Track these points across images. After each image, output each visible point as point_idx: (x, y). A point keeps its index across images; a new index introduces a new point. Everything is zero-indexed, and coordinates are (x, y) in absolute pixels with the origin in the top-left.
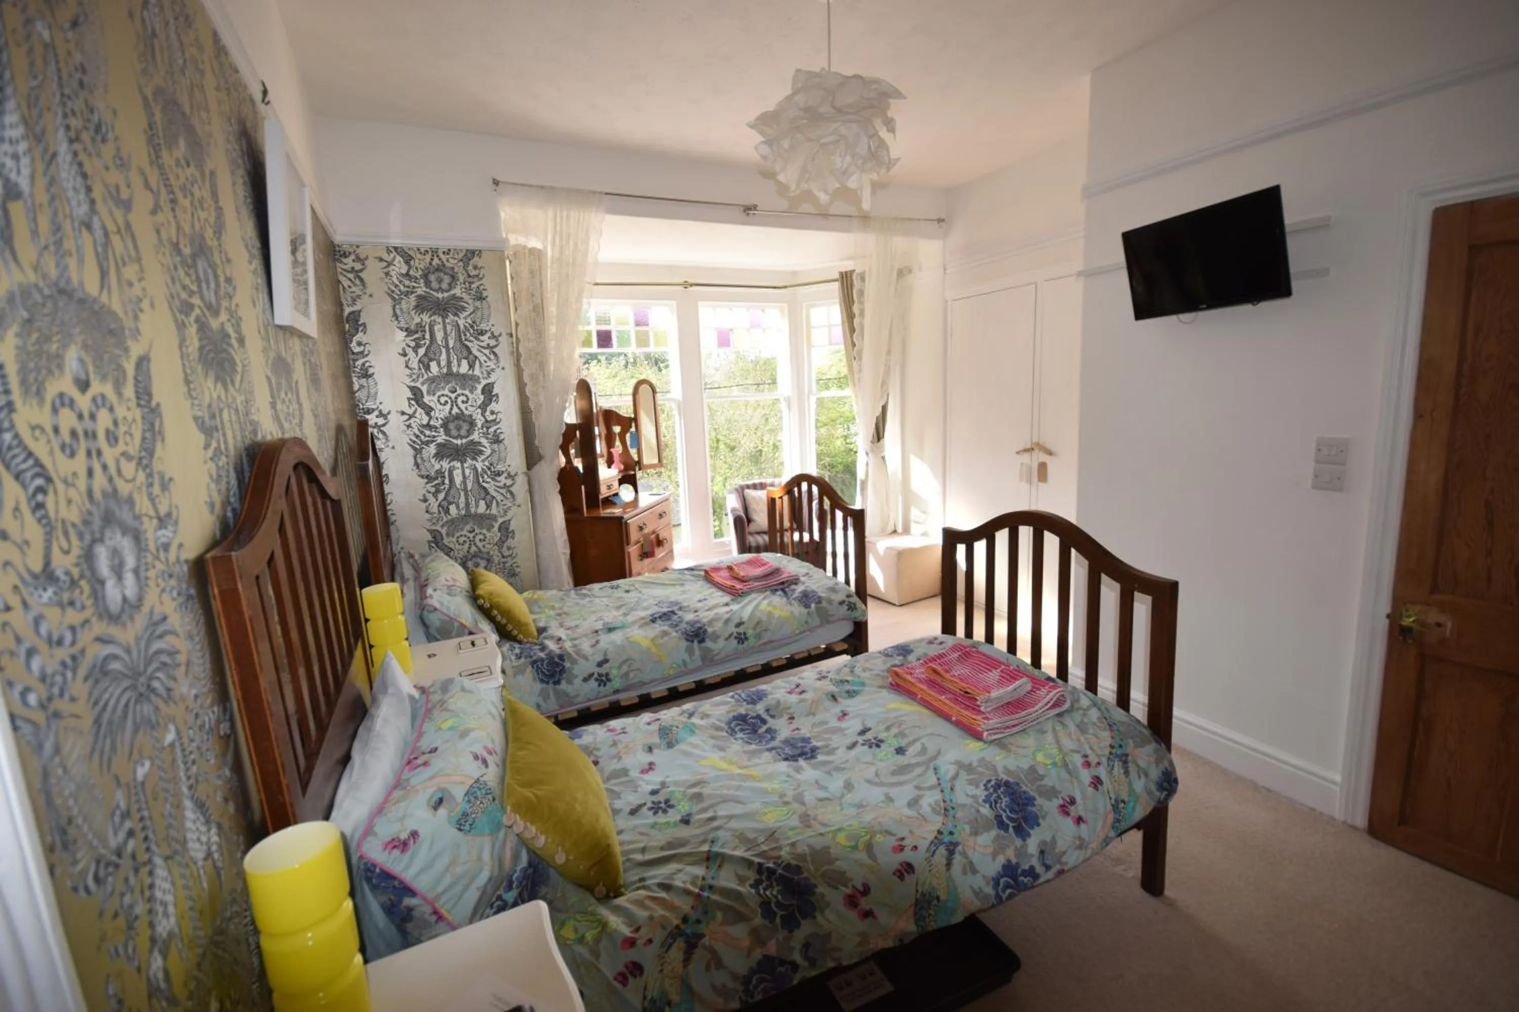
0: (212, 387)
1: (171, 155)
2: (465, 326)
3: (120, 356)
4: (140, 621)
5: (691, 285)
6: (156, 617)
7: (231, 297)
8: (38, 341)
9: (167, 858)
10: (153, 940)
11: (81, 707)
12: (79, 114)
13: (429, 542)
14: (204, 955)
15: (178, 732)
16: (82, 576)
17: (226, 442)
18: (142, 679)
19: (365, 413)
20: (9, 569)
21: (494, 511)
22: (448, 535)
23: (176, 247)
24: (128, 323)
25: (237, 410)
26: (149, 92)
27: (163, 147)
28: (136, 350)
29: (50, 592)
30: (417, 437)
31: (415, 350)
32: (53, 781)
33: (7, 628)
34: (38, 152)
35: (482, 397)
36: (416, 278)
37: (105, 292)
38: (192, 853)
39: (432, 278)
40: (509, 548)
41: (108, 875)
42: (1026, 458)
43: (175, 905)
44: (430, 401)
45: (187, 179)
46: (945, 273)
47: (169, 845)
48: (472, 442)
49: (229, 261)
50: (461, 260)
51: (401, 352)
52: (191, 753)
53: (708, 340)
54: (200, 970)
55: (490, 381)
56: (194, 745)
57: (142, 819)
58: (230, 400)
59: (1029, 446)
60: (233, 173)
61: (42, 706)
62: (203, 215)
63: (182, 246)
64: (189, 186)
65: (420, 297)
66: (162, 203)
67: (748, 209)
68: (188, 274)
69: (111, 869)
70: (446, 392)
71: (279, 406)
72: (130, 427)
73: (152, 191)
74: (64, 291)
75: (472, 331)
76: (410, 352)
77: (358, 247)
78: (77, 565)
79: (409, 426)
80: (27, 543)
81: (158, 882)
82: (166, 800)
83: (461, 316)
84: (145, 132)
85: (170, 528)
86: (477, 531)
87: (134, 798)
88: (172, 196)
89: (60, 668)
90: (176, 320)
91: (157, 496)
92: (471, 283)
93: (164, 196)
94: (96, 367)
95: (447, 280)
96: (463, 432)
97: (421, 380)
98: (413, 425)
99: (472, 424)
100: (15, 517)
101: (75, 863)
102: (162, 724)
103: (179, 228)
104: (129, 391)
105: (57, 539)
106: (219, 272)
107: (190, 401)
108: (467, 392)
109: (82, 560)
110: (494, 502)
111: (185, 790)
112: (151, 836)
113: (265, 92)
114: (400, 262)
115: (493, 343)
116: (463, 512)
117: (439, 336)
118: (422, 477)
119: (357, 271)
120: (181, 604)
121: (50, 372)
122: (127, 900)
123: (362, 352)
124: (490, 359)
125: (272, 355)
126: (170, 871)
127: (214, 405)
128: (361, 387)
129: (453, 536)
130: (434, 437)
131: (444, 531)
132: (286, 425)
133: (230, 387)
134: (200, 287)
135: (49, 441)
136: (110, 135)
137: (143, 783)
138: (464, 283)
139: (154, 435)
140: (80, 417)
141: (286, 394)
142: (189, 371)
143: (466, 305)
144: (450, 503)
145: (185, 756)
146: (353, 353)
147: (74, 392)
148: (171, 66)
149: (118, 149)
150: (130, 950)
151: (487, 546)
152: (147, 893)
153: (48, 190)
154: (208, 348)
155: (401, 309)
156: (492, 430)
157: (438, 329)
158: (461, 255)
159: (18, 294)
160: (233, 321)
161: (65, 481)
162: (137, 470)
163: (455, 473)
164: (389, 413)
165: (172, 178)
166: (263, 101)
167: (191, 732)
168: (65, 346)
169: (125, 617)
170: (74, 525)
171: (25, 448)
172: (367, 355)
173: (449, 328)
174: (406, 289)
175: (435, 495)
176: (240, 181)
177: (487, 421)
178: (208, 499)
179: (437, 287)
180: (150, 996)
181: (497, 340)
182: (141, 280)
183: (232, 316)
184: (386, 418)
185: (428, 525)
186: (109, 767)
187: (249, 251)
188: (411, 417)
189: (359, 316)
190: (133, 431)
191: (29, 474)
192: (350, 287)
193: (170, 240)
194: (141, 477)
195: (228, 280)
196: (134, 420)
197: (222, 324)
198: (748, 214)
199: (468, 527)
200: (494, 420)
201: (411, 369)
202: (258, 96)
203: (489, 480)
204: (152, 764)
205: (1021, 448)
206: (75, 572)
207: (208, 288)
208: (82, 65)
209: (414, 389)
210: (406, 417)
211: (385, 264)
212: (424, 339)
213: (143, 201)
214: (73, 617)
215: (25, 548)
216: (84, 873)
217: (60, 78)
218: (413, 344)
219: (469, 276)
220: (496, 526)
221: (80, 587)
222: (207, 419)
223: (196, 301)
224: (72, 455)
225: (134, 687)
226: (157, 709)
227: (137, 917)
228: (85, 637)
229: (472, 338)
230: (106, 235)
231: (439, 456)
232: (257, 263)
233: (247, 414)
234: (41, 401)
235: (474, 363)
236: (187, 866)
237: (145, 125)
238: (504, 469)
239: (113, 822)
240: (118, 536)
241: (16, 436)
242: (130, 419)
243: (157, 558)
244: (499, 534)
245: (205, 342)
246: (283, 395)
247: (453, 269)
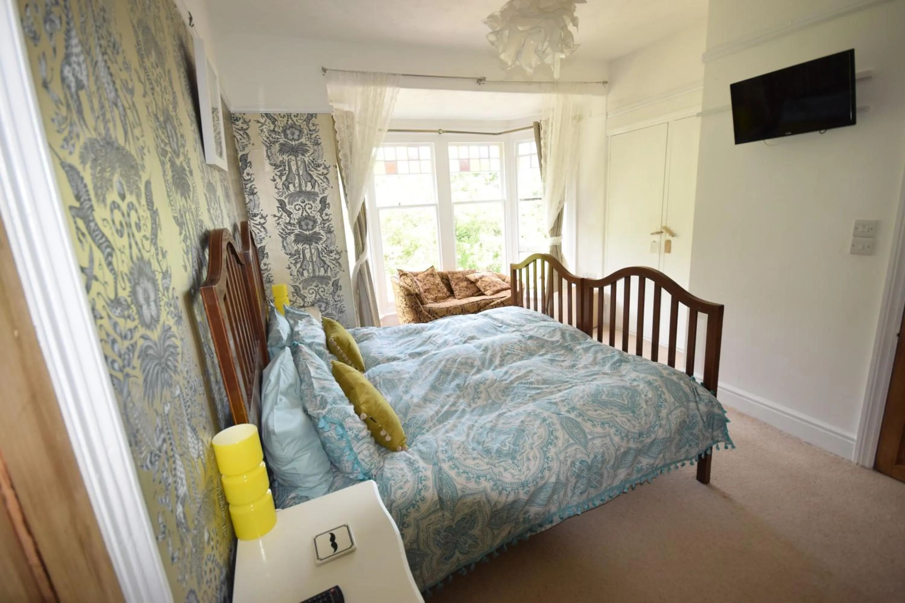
0: (180, 200)
1: (149, 60)
2: (309, 162)
3: (137, 181)
4: (159, 327)
5: (444, 132)
6: (166, 328)
7: (184, 147)
8: (100, 172)
9: (181, 455)
10: (177, 497)
11: (137, 372)
12: (105, 37)
13: (293, 293)
14: (200, 507)
15: (181, 390)
16: (132, 303)
17: (189, 232)
18: (163, 360)
19: (253, 216)
20: (100, 296)
21: (329, 274)
22: (303, 288)
23: (156, 116)
24: (139, 161)
25: (192, 213)
26: (135, 22)
27: (145, 55)
28: (145, 177)
29: (118, 311)
30: (283, 230)
31: (280, 177)
32: (129, 410)
33: (102, 328)
34: (89, 61)
35: (320, 205)
36: (279, 133)
37: (127, 143)
38: (192, 454)
39: (288, 132)
40: (338, 296)
41: (156, 461)
42: (657, 238)
43: (186, 480)
44: (290, 208)
45: (157, 75)
46: (607, 118)
47: (181, 449)
48: (315, 233)
49: (181, 124)
50: (305, 120)
51: (272, 178)
52: (187, 401)
53: (454, 167)
54: (199, 515)
55: (324, 195)
56: (189, 397)
57: (168, 433)
58: (189, 207)
59: (660, 230)
60: (179, 70)
61: (121, 370)
62: (167, 97)
63: (159, 116)
64: (159, 79)
65: (281, 144)
66: (147, 90)
67: (480, 80)
68: (163, 133)
69: (157, 458)
70: (299, 202)
71: (212, 211)
72: (145, 221)
73: (142, 83)
74: (109, 143)
75: (313, 165)
76: (277, 178)
77: (244, 114)
78: (129, 296)
79: (278, 224)
80: (106, 283)
81: (178, 467)
82: (178, 425)
83: (306, 156)
84: (135, 46)
85: (168, 279)
86: (320, 286)
87: (164, 422)
88: (151, 86)
89: (127, 351)
90: (160, 160)
91: (161, 261)
92: (311, 135)
93: (148, 86)
94: (127, 186)
95: (297, 133)
96: (310, 227)
97: (284, 195)
98: (281, 223)
99: (315, 222)
100: (100, 269)
101: (141, 453)
102: (174, 385)
103: (156, 105)
104: (143, 201)
105: (120, 282)
106: (177, 132)
107: (171, 207)
108: (311, 202)
109: (131, 294)
110: (329, 269)
111: (186, 421)
112: (173, 443)
113: (191, 19)
114: (269, 123)
115: (325, 171)
116: (311, 275)
117: (294, 168)
118: (287, 254)
119: (244, 130)
120: (176, 321)
121: (107, 189)
122: (165, 474)
123: (250, 179)
124: (324, 182)
125: (206, 181)
126: (182, 462)
127: (182, 210)
128: (251, 200)
129: (306, 289)
130: (293, 230)
131: (301, 286)
132: (216, 223)
133: (188, 200)
134: (169, 140)
135: (111, 228)
136: (120, 50)
137: (168, 415)
138: (307, 135)
139: (156, 225)
140: (123, 215)
141: (214, 204)
142: (169, 190)
143: (309, 148)
144: (304, 270)
145: (185, 403)
146: (245, 180)
147: (118, 200)
148: (144, 5)
149: (124, 58)
150: (168, 501)
151: (326, 295)
152: (173, 473)
153: (96, 84)
154: (176, 176)
155: (271, 152)
156: (326, 225)
157: (293, 163)
158: (305, 117)
159: (89, 144)
160: (186, 160)
161: (120, 250)
162: (151, 245)
163: (306, 251)
164: (267, 216)
165: (150, 74)
166: (190, 24)
167: (187, 390)
168: (112, 174)
169: (153, 326)
170: (126, 275)
171: (101, 231)
172: (253, 181)
173: (299, 163)
174: (274, 140)
175: (295, 264)
176: (182, 76)
177: (323, 220)
178: (184, 264)
179: (292, 138)
180: (178, 526)
181: (328, 170)
182: (142, 136)
183: (185, 158)
184: (265, 219)
185: (292, 283)
186: (152, 405)
187: (190, 118)
188: (279, 218)
189: (247, 157)
190: (147, 224)
191: (104, 245)
192: (241, 139)
193: (153, 112)
194: (153, 250)
195: (182, 136)
196: (147, 218)
197: (181, 162)
198: (480, 84)
199: (315, 284)
200: (328, 219)
201: (278, 189)
202: (187, 21)
203: (326, 255)
204: (171, 405)
205: (654, 232)
206: (129, 300)
207: (173, 141)
208: (103, 7)
209: (280, 201)
210: (277, 218)
211: (260, 124)
212: (285, 170)
213: (139, 89)
214: (131, 324)
215: (106, 285)
216: (145, 458)
217: (94, 16)
218: (279, 174)
219: (310, 130)
220: (331, 283)
221: (131, 308)
222: (179, 218)
223: (168, 149)
224: (121, 236)
225: (159, 364)
226: (171, 376)
227: (169, 484)
228: (137, 335)
229: (313, 169)
230: (124, 110)
231: (296, 241)
232: (194, 126)
233: (197, 215)
234: (105, 205)
235: (315, 184)
236: (190, 461)
237: (135, 42)
238: (334, 249)
239: (156, 433)
240: (146, 281)
241: (96, 225)
242: (145, 216)
243: (164, 295)
244: (332, 288)
245: (175, 173)
246: (213, 205)
247: (300, 126)
